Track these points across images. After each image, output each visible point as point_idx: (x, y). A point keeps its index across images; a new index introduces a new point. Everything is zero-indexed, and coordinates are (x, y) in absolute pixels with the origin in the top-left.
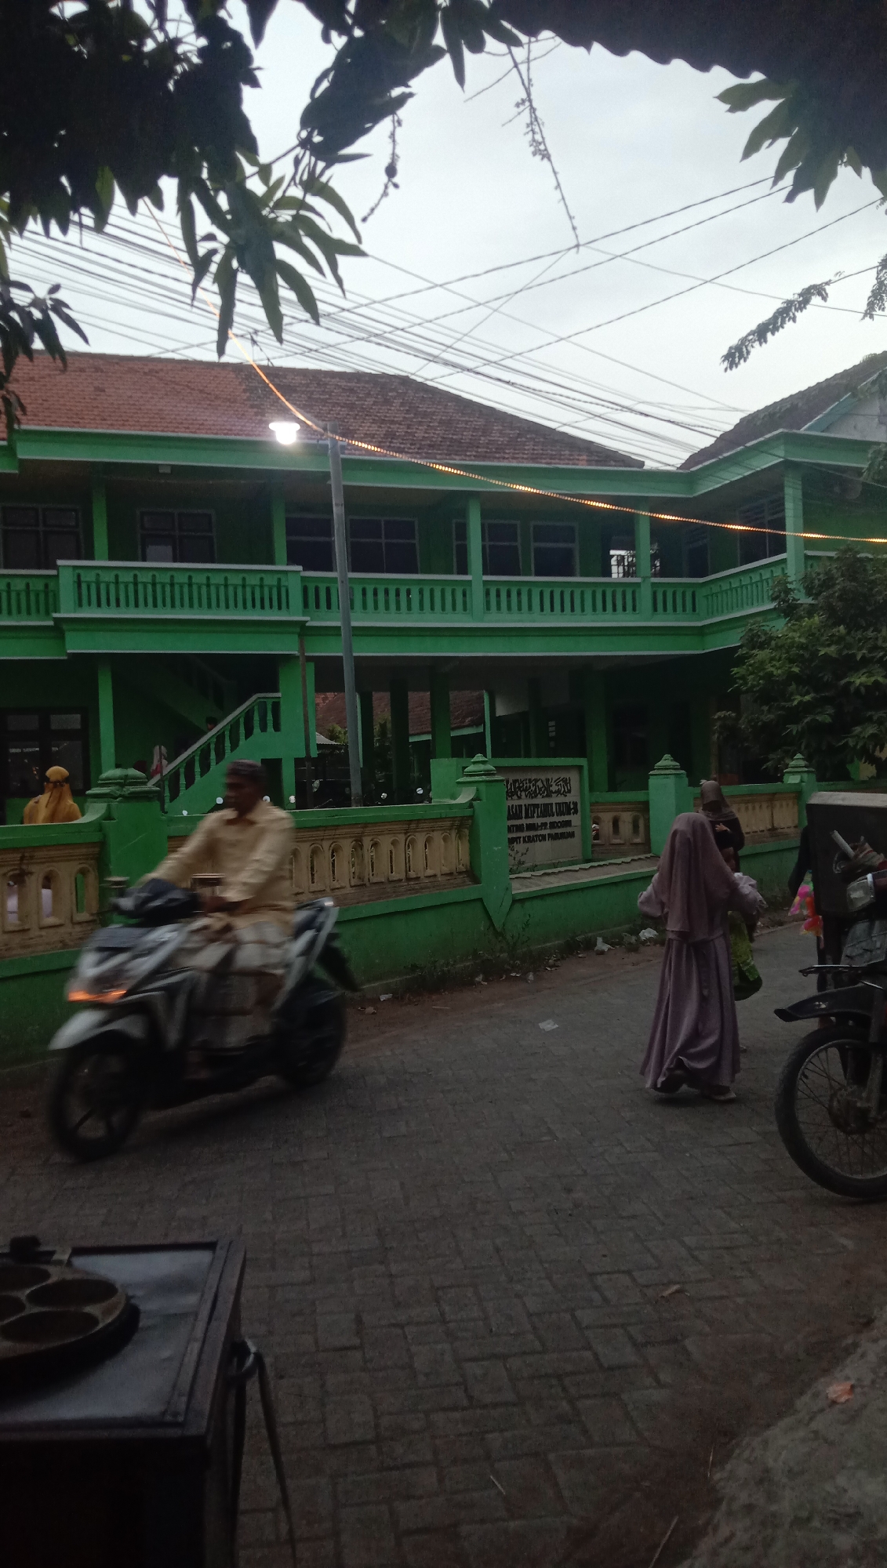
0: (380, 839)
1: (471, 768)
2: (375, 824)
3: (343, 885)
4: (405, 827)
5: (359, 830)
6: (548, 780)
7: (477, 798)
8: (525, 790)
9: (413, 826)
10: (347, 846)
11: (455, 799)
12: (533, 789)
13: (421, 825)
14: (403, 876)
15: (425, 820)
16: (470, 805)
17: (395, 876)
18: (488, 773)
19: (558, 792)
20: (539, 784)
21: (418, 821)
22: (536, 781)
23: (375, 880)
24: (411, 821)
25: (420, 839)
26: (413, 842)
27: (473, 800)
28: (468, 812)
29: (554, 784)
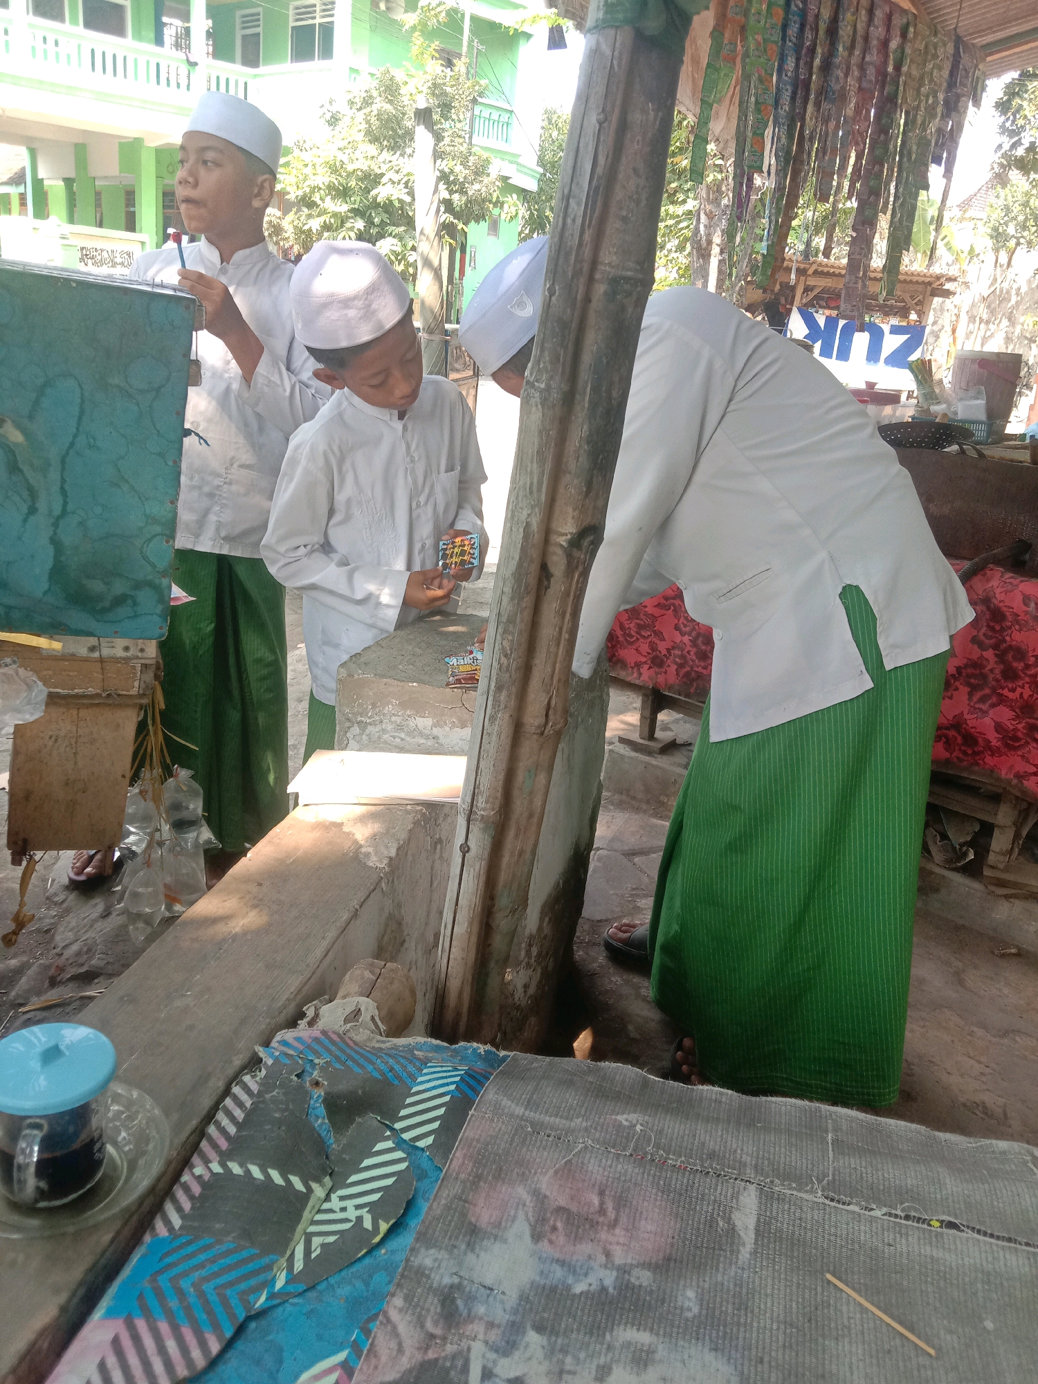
6: (113, 251)
8: (92, 258)
12: (99, 258)
19: (122, 264)
20: (105, 254)
22: (102, 250)
29: (118, 255)
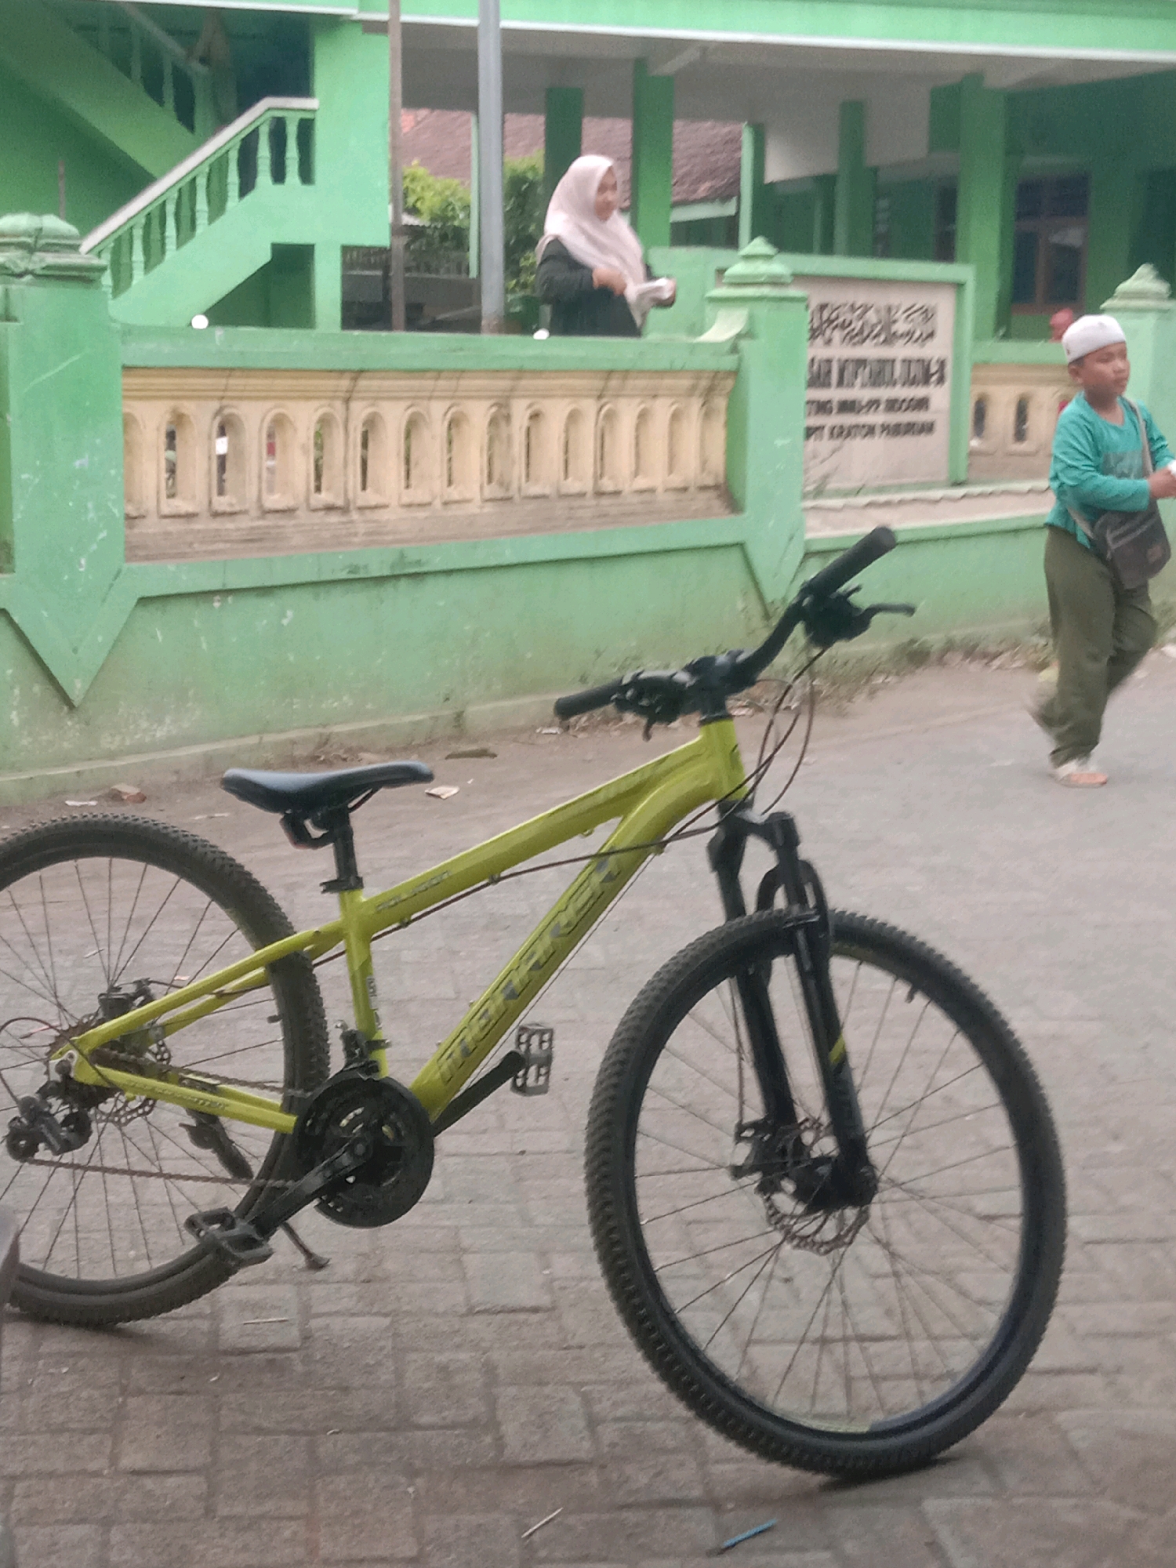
0: (546, 406)
1: (738, 269)
2: (537, 373)
3: (468, 496)
4: (598, 383)
5: (504, 384)
7: (748, 334)
9: (614, 383)
10: (479, 413)
11: (701, 333)
13: (631, 383)
14: (588, 486)
15: (642, 373)
16: (734, 349)
17: (573, 486)
18: (775, 282)
21: (626, 374)
23: (535, 489)
24: (609, 374)
25: (628, 412)
26: (611, 416)
27: (739, 336)
28: (728, 362)
